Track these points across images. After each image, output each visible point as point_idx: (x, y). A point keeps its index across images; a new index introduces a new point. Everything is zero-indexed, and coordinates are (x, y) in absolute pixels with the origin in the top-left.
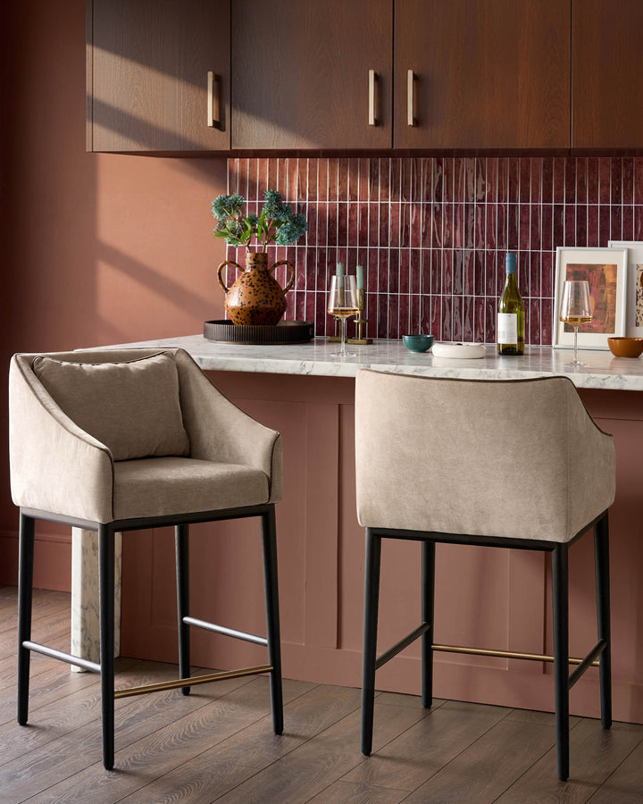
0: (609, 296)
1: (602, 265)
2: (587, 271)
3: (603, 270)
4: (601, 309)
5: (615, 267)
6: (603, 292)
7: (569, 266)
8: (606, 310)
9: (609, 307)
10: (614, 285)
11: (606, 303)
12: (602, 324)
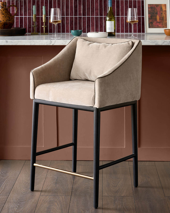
0: (164, 15)
1: (161, 4)
2: (156, 7)
3: (161, 6)
4: (162, 20)
5: (165, 5)
6: (162, 14)
7: (149, 5)
8: (163, 20)
9: (164, 19)
10: (166, 11)
11: (163, 18)
12: (162, 25)
